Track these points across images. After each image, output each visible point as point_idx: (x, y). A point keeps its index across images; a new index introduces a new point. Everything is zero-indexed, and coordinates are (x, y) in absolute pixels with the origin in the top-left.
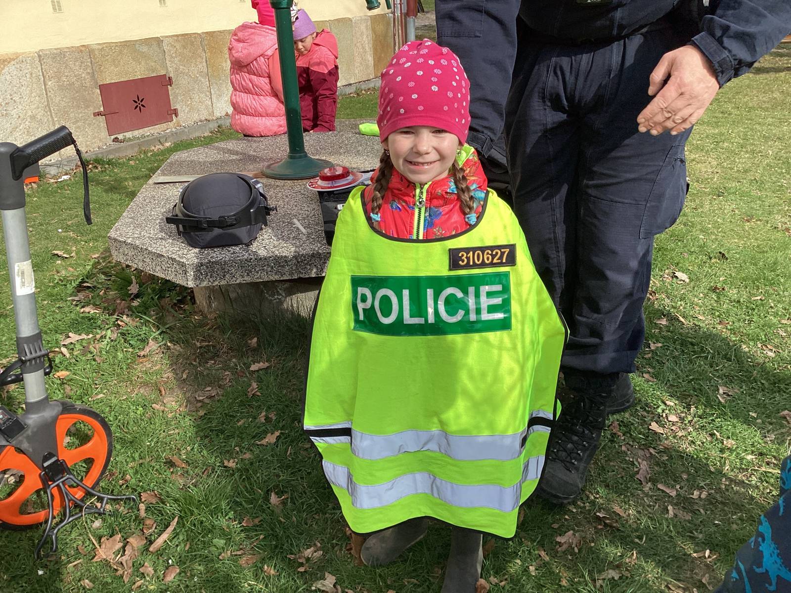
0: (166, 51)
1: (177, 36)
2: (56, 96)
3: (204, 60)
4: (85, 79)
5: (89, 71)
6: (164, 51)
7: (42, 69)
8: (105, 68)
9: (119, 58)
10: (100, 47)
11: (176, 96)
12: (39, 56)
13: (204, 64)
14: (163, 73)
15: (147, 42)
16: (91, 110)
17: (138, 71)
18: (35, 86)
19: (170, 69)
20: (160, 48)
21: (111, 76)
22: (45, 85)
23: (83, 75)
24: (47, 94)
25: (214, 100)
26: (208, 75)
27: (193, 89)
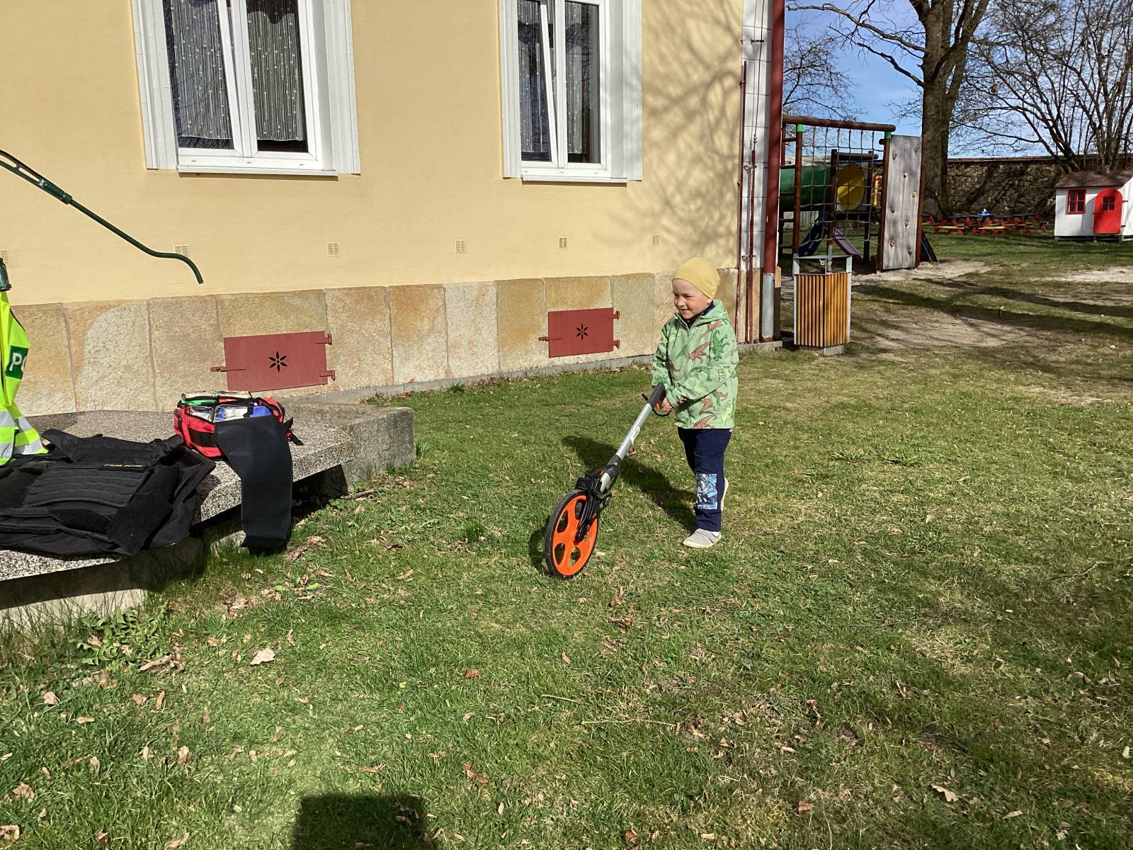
0: (329, 305)
1: (350, 289)
2: (162, 347)
3: (387, 317)
4: (205, 331)
5: (212, 322)
6: (326, 305)
7: (149, 318)
8: (236, 320)
9: (258, 310)
10: (233, 298)
11: (337, 356)
12: (149, 304)
13: (387, 322)
14: (319, 329)
15: (303, 294)
16: (209, 364)
17: (284, 326)
18: (136, 335)
19: (331, 325)
20: (320, 301)
21: (243, 329)
22: (150, 334)
23: (204, 327)
24: (151, 345)
25: (397, 363)
26: (391, 334)
27: (366, 349)
